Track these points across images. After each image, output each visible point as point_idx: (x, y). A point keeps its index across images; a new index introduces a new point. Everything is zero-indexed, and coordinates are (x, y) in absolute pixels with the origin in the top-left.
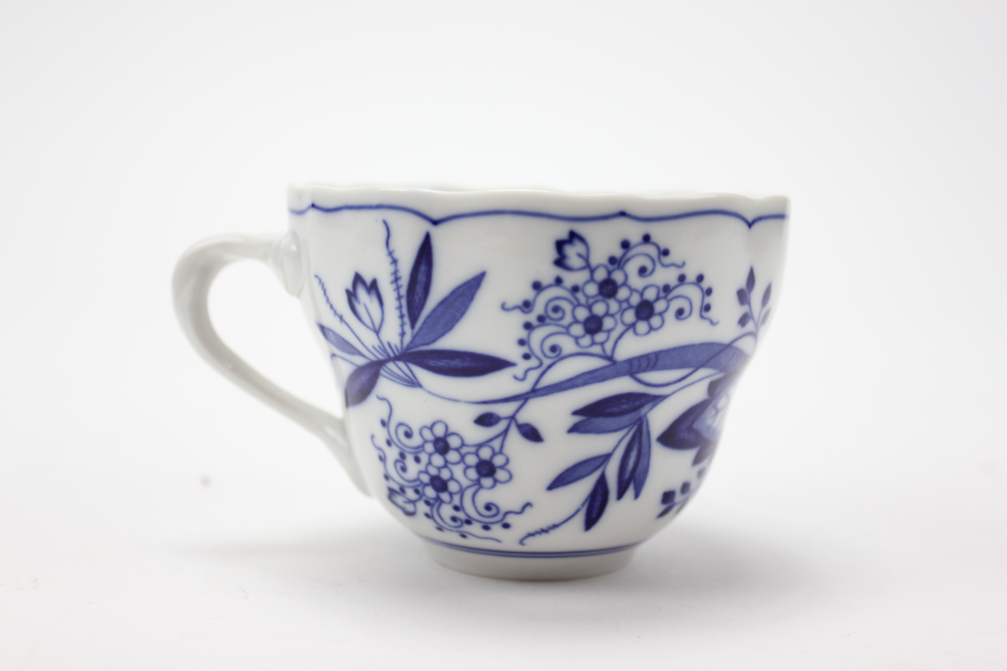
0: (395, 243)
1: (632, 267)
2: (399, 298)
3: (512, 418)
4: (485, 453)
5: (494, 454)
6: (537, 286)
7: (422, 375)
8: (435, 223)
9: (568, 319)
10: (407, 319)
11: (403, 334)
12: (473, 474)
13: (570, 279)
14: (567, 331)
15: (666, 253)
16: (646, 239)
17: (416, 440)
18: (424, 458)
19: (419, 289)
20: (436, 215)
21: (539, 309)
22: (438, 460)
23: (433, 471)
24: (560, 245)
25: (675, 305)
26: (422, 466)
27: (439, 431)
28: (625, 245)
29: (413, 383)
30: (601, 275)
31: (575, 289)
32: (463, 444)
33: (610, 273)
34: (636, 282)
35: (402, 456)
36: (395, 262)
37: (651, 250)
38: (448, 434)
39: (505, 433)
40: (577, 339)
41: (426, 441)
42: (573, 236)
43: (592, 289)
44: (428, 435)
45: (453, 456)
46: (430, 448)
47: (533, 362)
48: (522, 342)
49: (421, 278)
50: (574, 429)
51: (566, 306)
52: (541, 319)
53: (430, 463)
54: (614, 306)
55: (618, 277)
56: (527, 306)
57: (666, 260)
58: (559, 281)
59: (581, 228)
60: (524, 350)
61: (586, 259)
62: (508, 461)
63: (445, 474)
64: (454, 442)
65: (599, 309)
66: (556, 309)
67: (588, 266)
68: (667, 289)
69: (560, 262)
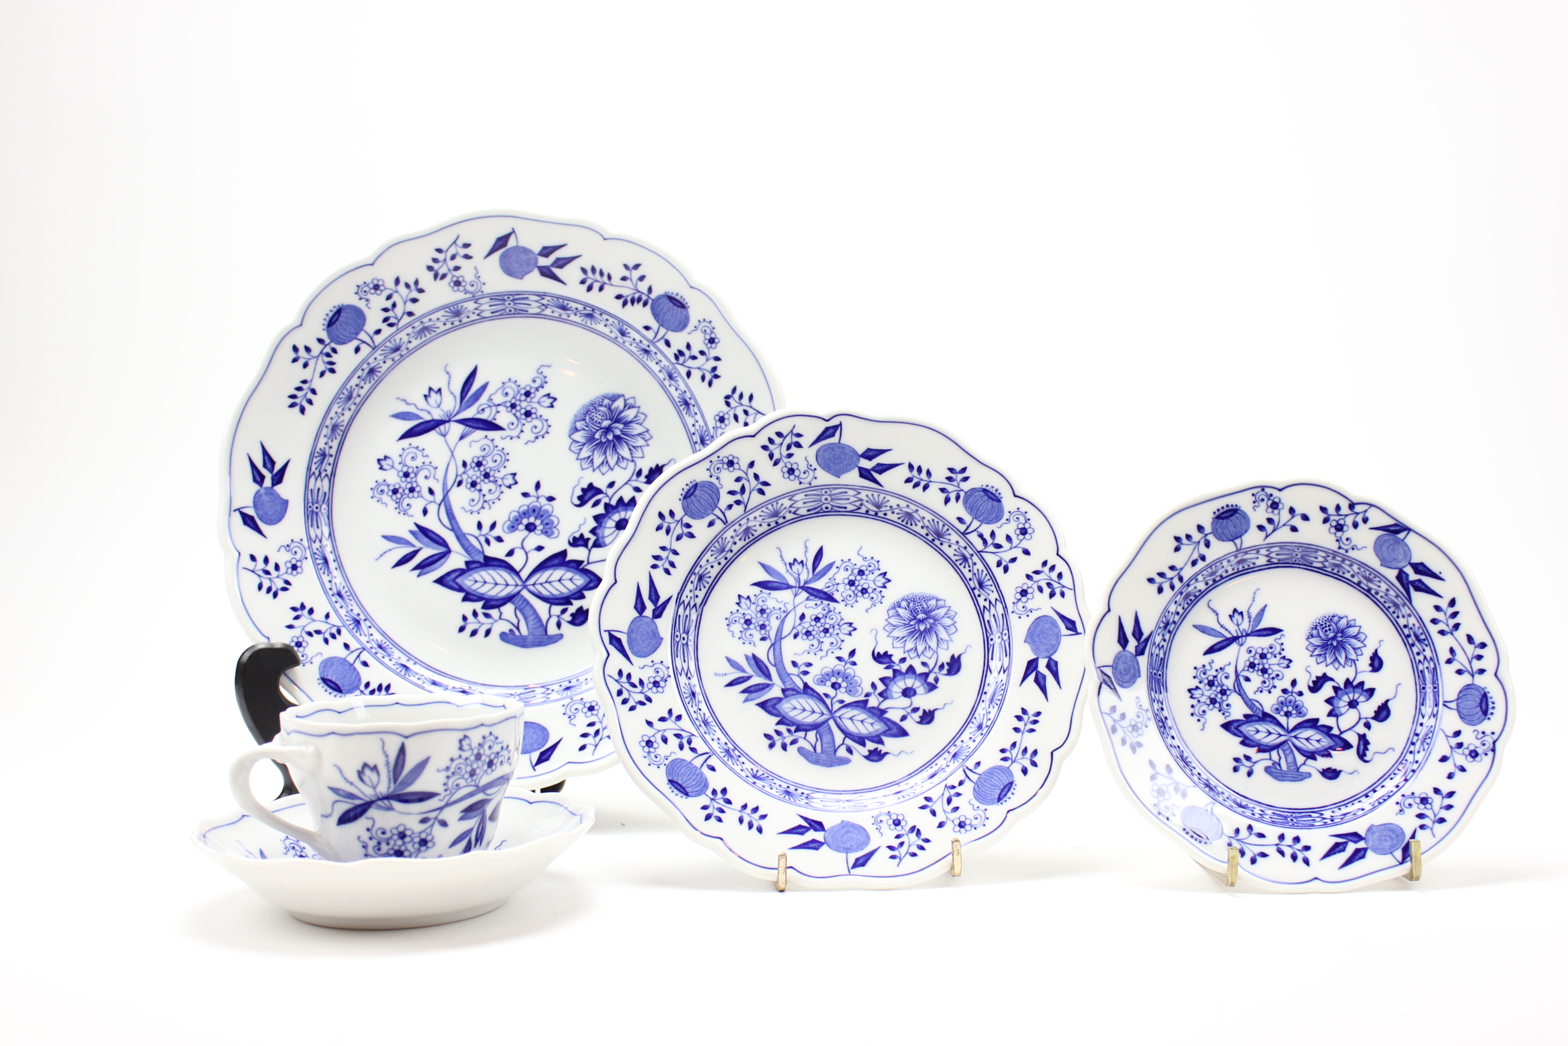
0: (387, 748)
1: (486, 747)
2: (389, 772)
3: (436, 818)
4: (423, 836)
5: (427, 835)
6: (452, 760)
7: (396, 805)
8: (406, 737)
9: (464, 772)
10: (392, 781)
11: (389, 787)
12: (417, 846)
13: (465, 755)
14: (463, 777)
15: (497, 738)
16: (491, 733)
17: (388, 835)
18: (392, 842)
19: (399, 767)
20: (406, 734)
21: (452, 769)
22: (400, 842)
23: (396, 848)
24: (461, 741)
25: (500, 759)
26: (390, 847)
27: (401, 829)
28: (484, 737)
29: (390, 808)
30: (476, 752)
31: (467, 759)
32: (413, 833)
33: (479, 750)
34: (488, 752)
35: (379, 843)
36: (387, 756)
37: (492, 738)
38: (405, 829)
39: (432, 825)
40: (466, 780)
41: (394, 835)
42: (465, 736)
43: (473, 758)
44: (395, 831)
45: (407, 839)
46: (396, 837)
47: (448, 792)
48: (445, 784)
49: (400, 762)
50: (461, 819)
51: (463, 766)
52: (453, 773)
53: (395, 844)
54: (480, 763)
55: (482, 751)
56: (448, 768)
57: (498, 741)
58: (460, 756)
59: (468, 733)
60: (445, 787)
61: (470, 745)
62: (433, 838)
63: (403, 848)
64: (408, 833)
65: (475, 766)
66: (459, 768)
67: (471, 749)
68: (498, 753)
69: (461, 748)
